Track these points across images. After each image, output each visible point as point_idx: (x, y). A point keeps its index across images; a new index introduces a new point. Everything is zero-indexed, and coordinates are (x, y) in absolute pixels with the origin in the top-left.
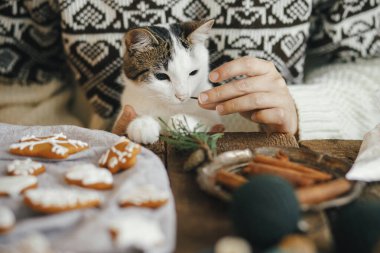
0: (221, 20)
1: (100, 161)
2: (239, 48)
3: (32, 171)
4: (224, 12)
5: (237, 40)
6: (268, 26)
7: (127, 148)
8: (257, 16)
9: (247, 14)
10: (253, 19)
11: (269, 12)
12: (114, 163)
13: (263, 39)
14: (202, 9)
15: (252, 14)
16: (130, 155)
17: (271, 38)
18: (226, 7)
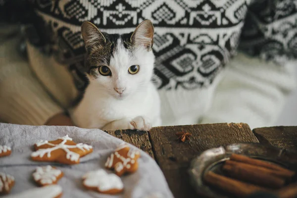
0: (184, 21)
1: (106, 164)
2: (198, 43)
3: (54, 179)
4: (187, 15)
5: (197, 37)
6: (222, 26)
7: (128, 155)
8: (214, 18)
9: (206, 16)
10: (211, 21)
11: (223, 15)
12: (119, 168)
13: (218, 36)
14: (169, 13)
15: (210, 17)
16: (133, 162)
17: (225, 35)
18: (189, 11)
